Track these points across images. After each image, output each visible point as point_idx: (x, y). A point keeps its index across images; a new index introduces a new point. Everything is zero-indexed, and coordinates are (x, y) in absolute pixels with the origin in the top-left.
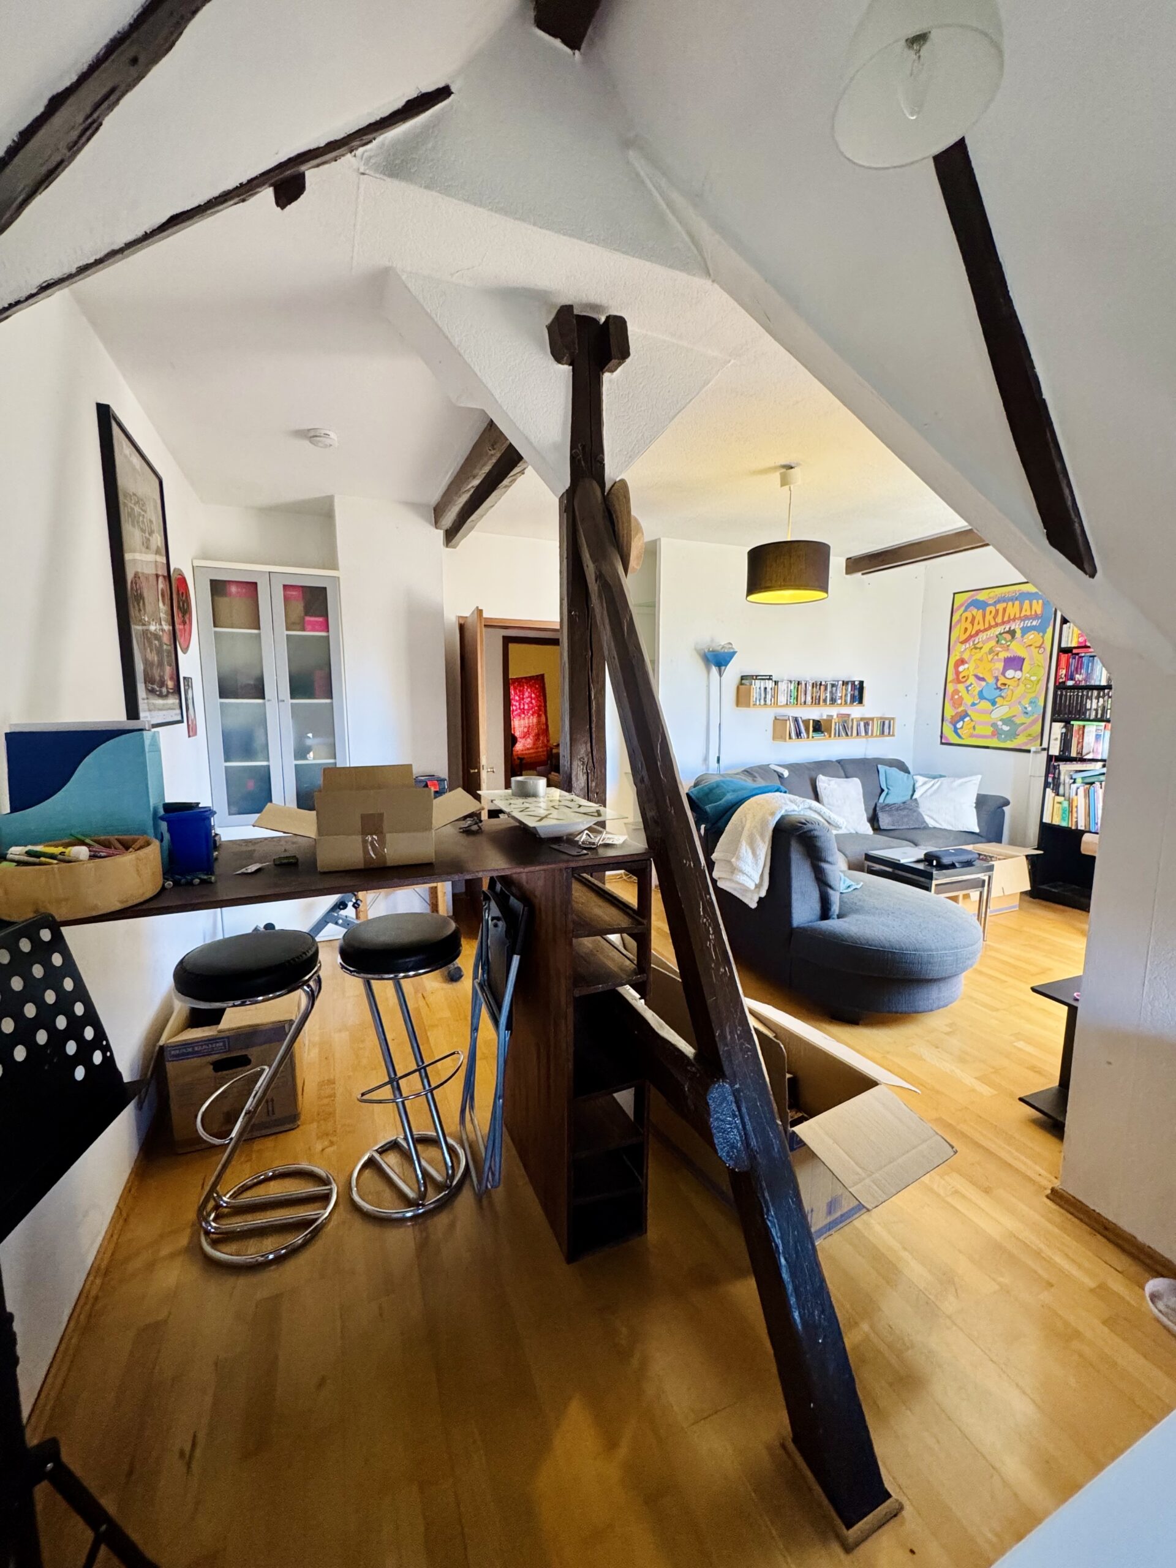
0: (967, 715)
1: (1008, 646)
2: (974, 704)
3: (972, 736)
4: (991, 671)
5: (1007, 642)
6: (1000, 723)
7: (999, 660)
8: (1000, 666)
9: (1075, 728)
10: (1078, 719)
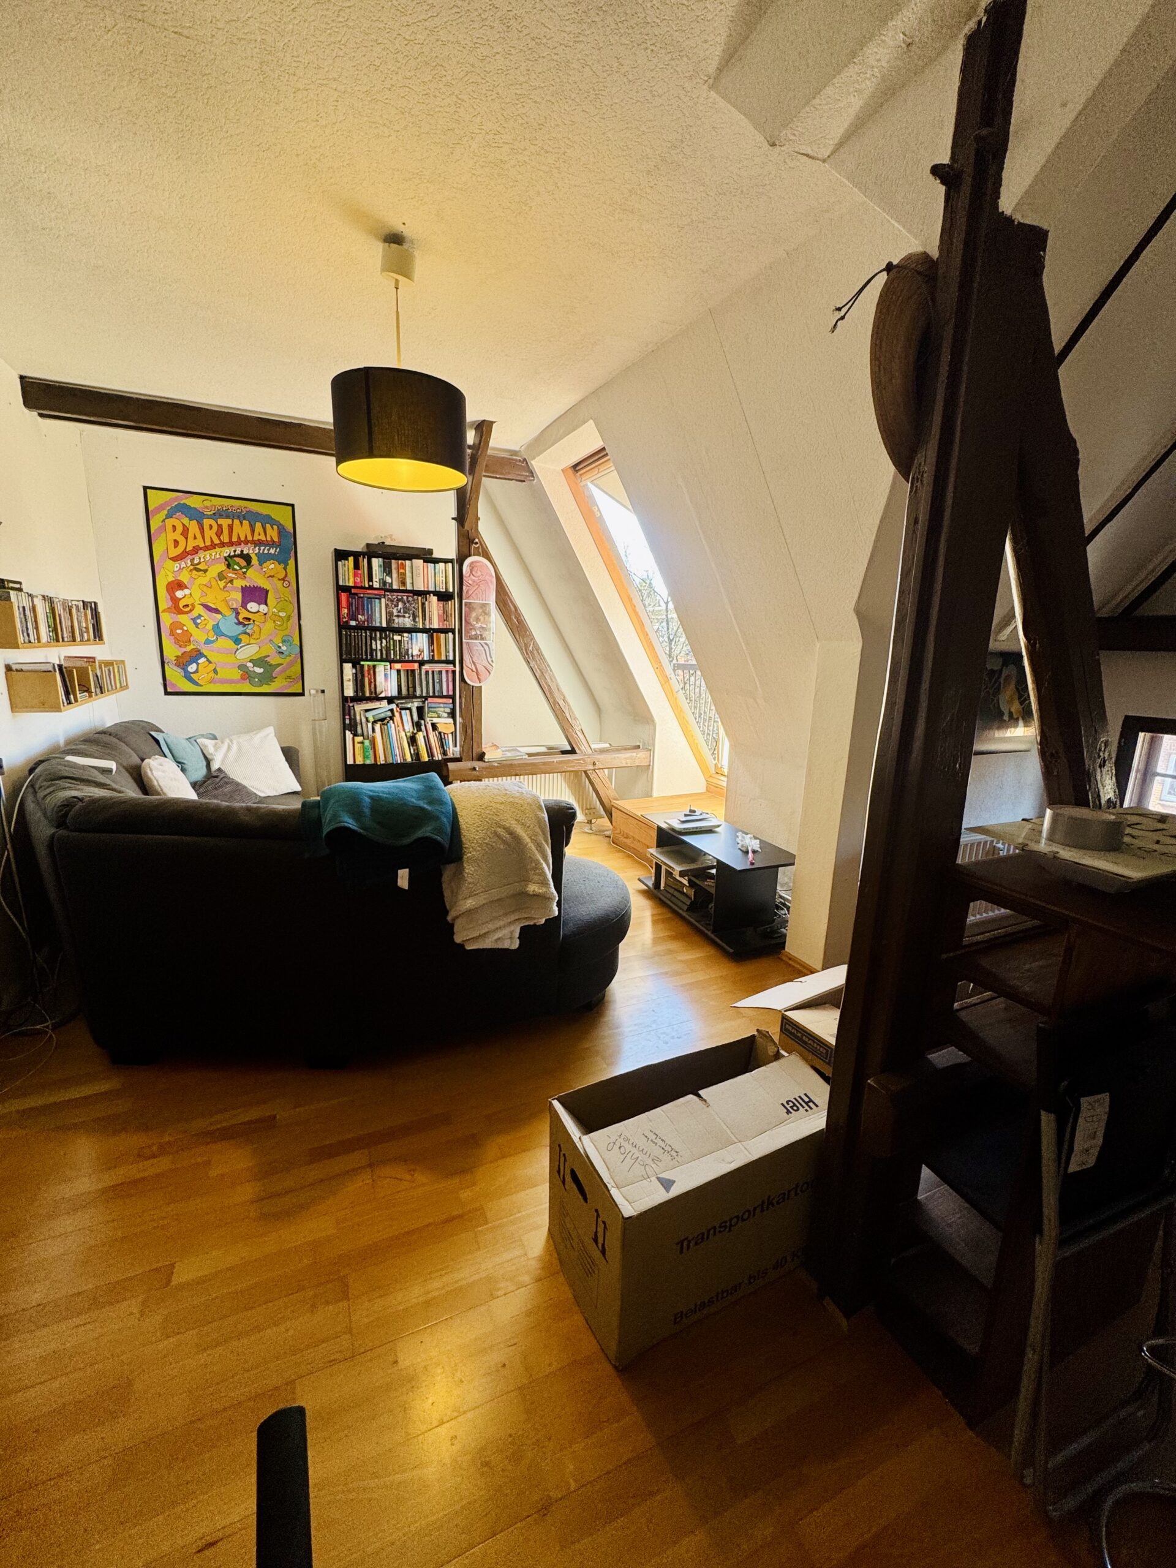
0: (201, 655)
1: (245, 573)
2: (208, 642)
3: (212, 681)
4: (226, 602)
5: (241, 568)
6: (250, 665)
7: (235, 589)
8: (238, 596)
9: (366, 668)
10: (366, 660)
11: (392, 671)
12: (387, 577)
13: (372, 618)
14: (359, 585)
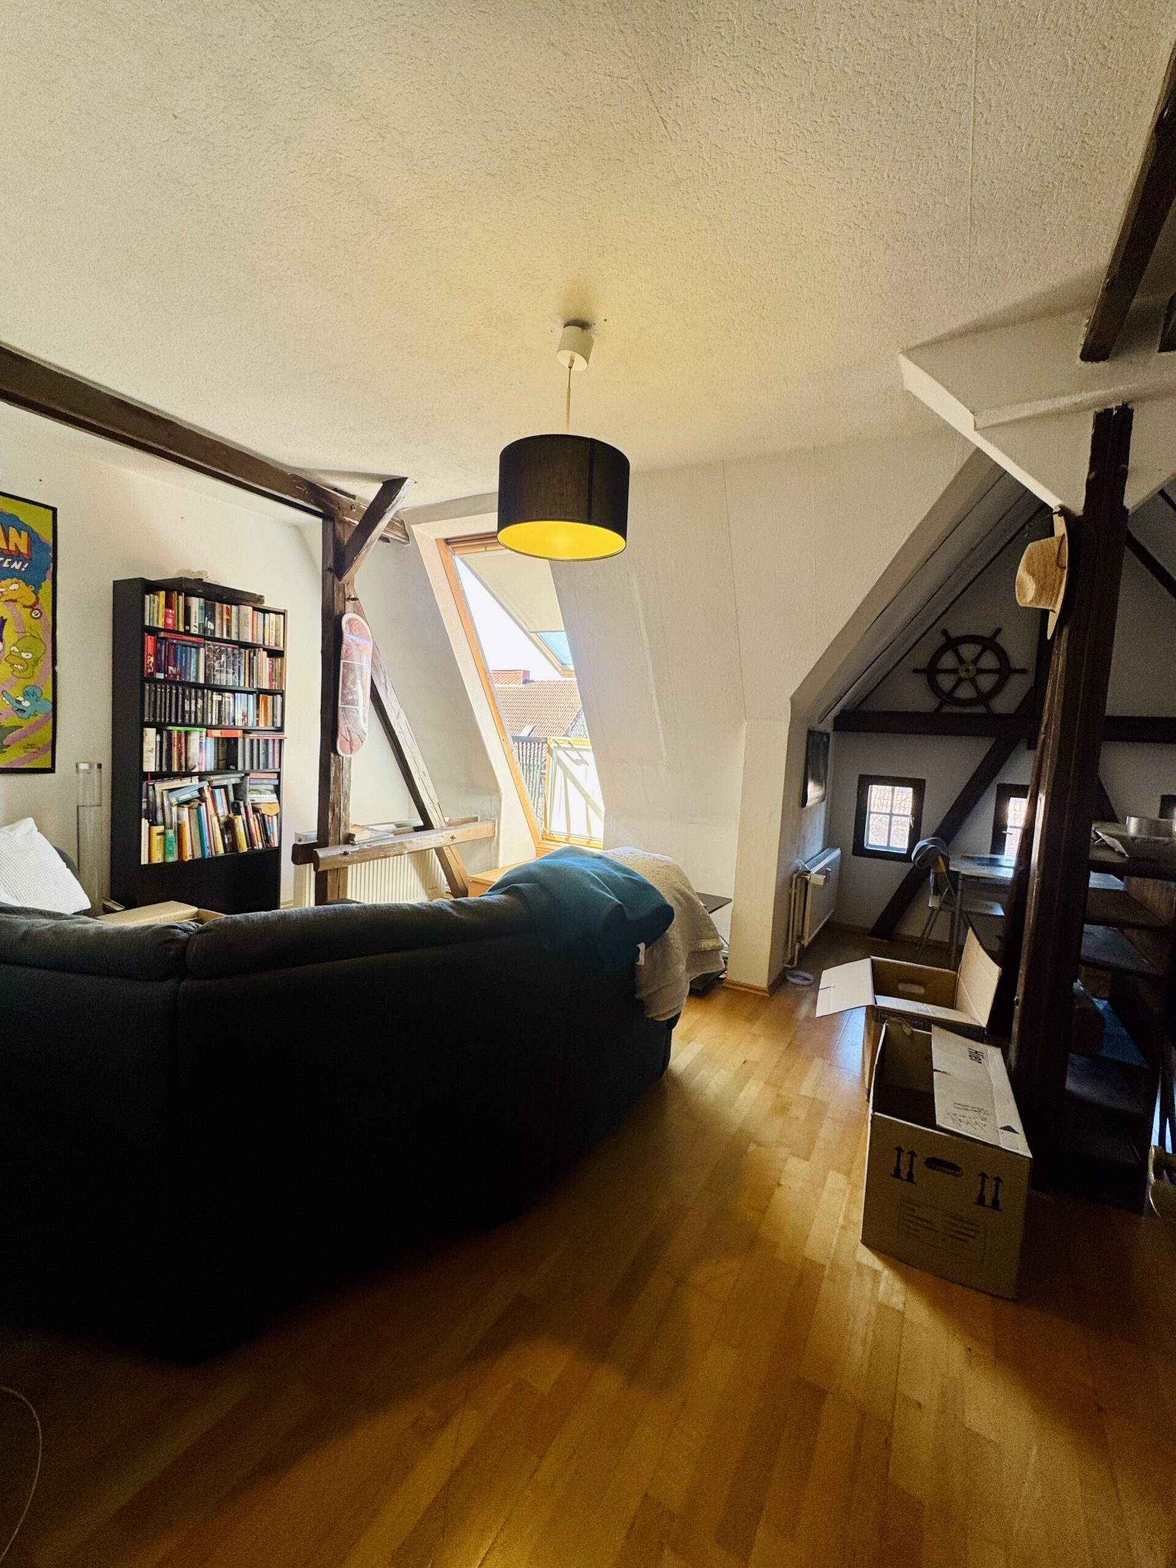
9: (175, 735)
10: (176, 724)
11: (208, 738)
12: (209, 623)
13: (186, 672)
14: (171, 628)
